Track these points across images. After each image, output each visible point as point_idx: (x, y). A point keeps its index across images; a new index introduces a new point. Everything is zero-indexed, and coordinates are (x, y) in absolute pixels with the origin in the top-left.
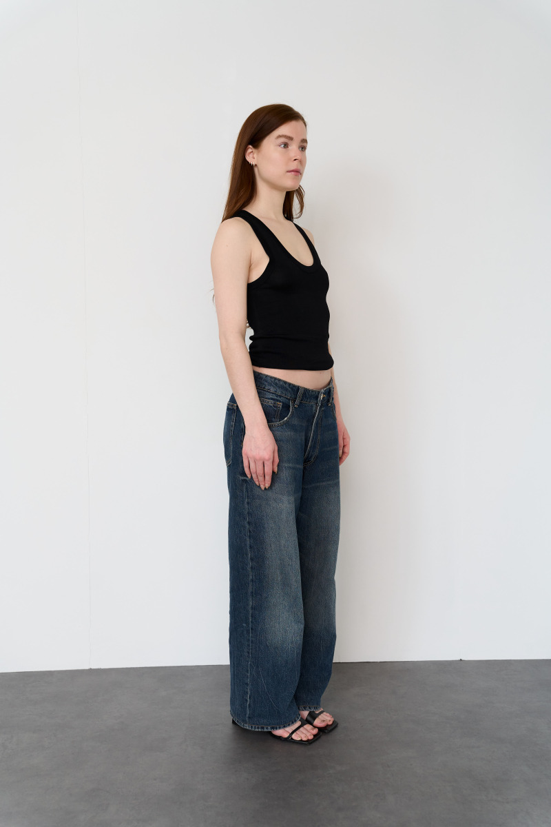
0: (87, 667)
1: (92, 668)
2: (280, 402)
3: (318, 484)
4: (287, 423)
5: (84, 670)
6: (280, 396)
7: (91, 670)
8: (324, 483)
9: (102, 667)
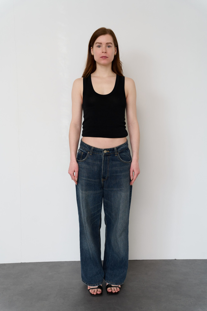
0: (20, 262)
1: (22, 262)
2: (83, 152)
3: (112, 189)
4: (85, 161)
5: (19, 263)
6: (84, 150)
7: (21, 263)
8: (115, 189)
9: (26, 262)
